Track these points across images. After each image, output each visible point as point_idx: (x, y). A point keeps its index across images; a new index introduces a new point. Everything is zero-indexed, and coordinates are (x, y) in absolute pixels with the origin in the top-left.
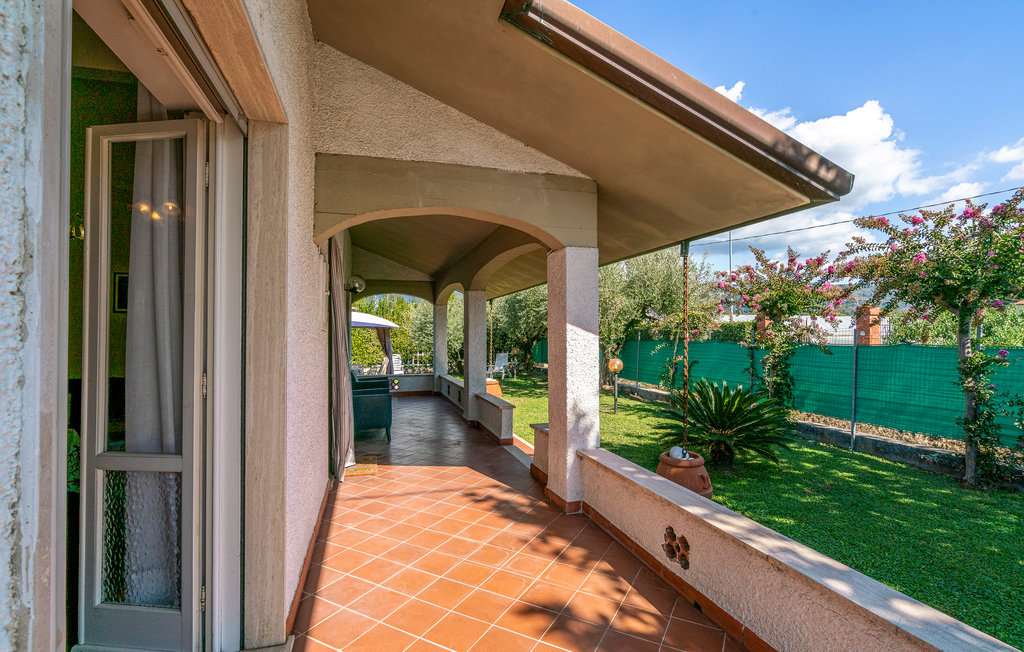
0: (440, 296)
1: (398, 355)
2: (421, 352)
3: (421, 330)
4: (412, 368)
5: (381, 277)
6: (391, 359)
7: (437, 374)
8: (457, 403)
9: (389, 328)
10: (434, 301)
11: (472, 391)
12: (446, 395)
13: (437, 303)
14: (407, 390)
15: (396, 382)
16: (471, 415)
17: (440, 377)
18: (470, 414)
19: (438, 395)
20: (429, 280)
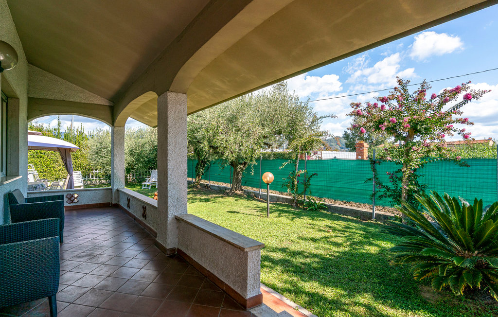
0: (119, 118)
1: (79, 172)
2: (96, 170)
3: (97, 153)
4: (90, 180)
5: (59, 97)
6: (71, 175)
7: (115, 188)
8: (141, 219)
9: (70, 149)
10: (112, 123)
11: (172, 213)
12: (126, 208)
13: (116, 124)
14: (86, 203)
15: (76, 196)
16: (171, 241)
17: (118, 190)
18: (169, 242)
19: (117, 206)
20: (107, 104)
